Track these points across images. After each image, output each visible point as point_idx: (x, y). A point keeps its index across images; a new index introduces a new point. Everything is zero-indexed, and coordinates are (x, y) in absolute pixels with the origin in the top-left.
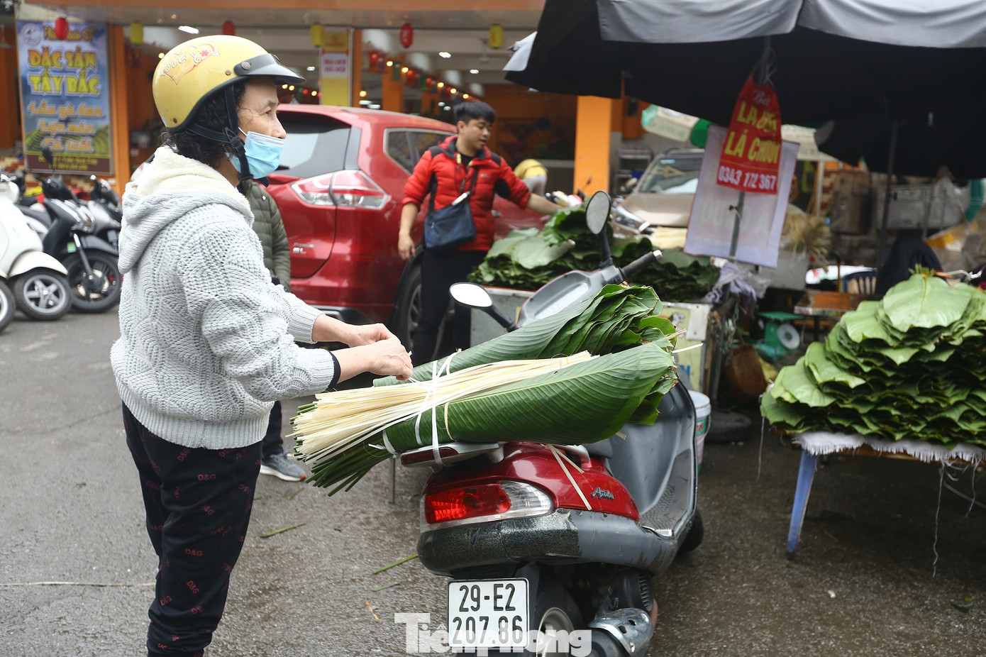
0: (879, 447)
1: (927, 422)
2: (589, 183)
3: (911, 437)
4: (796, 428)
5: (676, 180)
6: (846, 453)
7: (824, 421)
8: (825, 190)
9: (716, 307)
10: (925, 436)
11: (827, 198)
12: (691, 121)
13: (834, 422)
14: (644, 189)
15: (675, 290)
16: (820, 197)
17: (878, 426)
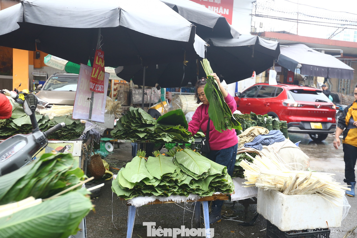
0: (161, 200)
1: (179, 187)
2: (20, 86)
3: (174, 194)
4: (129, 197)
5: (59, 85)
6: (150, 204)
7: (140, 192)
8: (115, 90)
9: (85, 141)
10: (178, 193)
11: (115, 93)
12: (65, 62)
13: (144, 192)
14: (45, 89)
15: (66, 135)
16: (113, 93)
17: (162, 191)
